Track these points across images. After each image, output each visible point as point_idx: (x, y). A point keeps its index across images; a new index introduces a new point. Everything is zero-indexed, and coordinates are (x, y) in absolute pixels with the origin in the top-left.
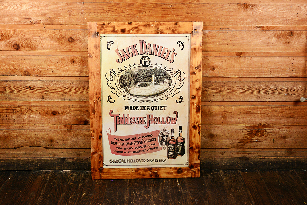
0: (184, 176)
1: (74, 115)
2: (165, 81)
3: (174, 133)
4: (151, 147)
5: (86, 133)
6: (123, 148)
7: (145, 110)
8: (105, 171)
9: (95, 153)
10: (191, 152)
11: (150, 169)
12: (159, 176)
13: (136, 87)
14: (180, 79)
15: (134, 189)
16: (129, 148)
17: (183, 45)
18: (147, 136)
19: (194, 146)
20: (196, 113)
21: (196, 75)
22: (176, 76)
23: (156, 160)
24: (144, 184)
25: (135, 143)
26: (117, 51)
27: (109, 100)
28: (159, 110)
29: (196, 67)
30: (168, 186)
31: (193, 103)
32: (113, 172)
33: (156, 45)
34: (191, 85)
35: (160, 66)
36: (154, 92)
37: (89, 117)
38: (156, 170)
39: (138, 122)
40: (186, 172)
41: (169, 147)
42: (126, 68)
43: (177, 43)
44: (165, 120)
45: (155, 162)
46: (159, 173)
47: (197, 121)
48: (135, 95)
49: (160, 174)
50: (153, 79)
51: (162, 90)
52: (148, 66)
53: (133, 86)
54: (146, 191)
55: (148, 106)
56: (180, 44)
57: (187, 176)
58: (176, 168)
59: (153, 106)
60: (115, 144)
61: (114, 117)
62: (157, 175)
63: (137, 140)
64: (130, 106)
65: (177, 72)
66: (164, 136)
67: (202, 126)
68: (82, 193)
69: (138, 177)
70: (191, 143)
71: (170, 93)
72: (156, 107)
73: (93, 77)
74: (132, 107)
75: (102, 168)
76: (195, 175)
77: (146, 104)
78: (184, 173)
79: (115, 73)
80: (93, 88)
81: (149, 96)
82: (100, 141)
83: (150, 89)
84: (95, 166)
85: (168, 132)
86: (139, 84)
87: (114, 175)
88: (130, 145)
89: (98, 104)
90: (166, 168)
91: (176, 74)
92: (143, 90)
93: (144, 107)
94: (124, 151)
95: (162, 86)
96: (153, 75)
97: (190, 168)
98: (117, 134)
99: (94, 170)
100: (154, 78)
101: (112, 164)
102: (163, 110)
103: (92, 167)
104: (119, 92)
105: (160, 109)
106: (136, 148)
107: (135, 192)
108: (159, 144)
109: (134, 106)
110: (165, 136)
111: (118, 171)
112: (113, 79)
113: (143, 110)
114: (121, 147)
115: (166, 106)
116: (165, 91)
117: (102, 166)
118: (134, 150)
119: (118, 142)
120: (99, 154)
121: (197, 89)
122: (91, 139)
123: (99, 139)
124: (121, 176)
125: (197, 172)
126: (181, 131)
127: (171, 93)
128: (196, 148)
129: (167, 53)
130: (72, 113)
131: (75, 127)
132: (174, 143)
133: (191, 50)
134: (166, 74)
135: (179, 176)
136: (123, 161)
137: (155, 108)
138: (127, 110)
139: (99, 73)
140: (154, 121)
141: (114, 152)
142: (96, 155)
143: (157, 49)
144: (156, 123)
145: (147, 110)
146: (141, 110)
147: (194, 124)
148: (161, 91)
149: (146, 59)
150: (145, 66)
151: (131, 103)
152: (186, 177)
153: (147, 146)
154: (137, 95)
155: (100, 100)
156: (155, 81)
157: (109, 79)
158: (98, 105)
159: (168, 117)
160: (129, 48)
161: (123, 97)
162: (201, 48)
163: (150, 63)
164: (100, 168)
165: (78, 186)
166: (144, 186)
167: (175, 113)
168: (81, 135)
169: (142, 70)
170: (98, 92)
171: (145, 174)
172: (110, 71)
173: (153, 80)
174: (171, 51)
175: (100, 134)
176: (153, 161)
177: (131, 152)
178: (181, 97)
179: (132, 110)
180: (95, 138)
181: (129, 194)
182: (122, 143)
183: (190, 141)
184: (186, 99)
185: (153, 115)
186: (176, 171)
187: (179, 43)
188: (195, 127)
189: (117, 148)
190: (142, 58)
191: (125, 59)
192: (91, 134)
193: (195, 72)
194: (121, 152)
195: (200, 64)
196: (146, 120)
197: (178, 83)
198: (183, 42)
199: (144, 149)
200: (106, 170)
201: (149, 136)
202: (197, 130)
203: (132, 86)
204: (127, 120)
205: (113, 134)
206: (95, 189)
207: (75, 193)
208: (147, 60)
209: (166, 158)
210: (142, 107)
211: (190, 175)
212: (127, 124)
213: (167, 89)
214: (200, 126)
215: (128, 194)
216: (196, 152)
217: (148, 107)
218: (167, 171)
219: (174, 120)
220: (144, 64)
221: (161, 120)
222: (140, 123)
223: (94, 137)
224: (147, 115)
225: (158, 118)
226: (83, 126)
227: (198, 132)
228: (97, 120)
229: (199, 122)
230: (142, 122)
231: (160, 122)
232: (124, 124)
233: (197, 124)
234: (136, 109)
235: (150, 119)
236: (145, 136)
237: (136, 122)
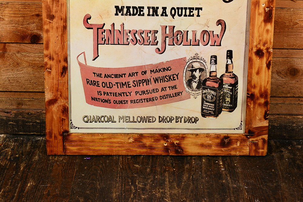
0: (233, 153)
1: (11, 22)
3: (216, 64)
4: (169, 91)
5: (35, 61)
6: (111, 93)
7: (157, 15)
8: (74, 139)
9: (52, 102)
10: (250, 103)
11: (165, 137)
12: (182, 150)
15: (133, 177)
16: (123, 93)
18: (160, 70)
19: (256, 91)
20: (263, 24)
23: (178, 119)
24: (152, 167)
25: (136, 83)
28: (185, 15)
30: (201, 172)
31: (257, 4)
32: (89, 141)
37: (41, 28)
38: (177, 139)
39: (142, 40)
40: (238, 144)
41: (205, 93)
44: (198, 37)
45: (176, 122)
46: (182, 146)
47: (264, 40)
49: (186, 147)
54: (156, 181)
55: (163, 8)
57: (240, 151)
58: (217, 136)
59: (173, 8)
60: (95, 84)
61: (92, 28)
62: (178, 148)
63: (140, 77)
64: (127, 7)
66: (195, 70)
67: (275, 50)
68: (26, 183)
69: (140, 152)
70: (250, 85)
72: (180, 10)
74: (131, 10)
75: (67, 131)
76: (256, 151)
77: (159, 3)
78: (235, 146)
82: (64, 79)
84: (54, 128)
85: (204, 63)
87: (92, 146)
88: (125, 87)
90: (197, 135)
93: (155, 10)
94: (112, 98)
97: (246, 136)
98: (99, 64)
99: (51, 136)
101: (89, 125)
102: (195, 16)
103: (47, 131)
105: (188, 13)
106: (137, 93)
107: (133, 183)
108: (185, 86)
109: (134, 8)
110: (198, 70)
111: (101, 139)
113: (153, 15)
114: (107, 90)
115: (201, 9)
117: (67, 129)
118: (134, 97)
119: (100, 80)
120: (62, 104)
122: (46, 73)
123: (62, 73)
124: (106, 148)
125: (260, 144)
126: (232, 62)
128: (261, 96)
130: (6, 19)
131: (13, 48)
132: (216, 85)
135: (223, 151)
136: (110, 120)
138: (120, 14)
140: (175, 40)
141: (93, 100)
142: (56, 105)
144: (179, 42)
145: (162, 15)
146: (149, 15)
147: (259, 46)
151: (128, 1)
152: (238, 153)
153: (160, 90)
158: (60, 3)
159: (205, 32)
164: (63, 132)
165: (18, 167)
166: (151, 170)
167: (220, 22)
168: (25, 64)
171: (154, 146)
175: (63, 63)
176: (171, 120)
177: (127, 101)
179: (130, 15)
180: (54, 72)
181: (122, 186)
182: (108, 84)
183: (249, 82)
185: (174, 27)
186: (218, 141)
188: (259, 53)
189: (99, 92)
192: (46, 63)
194: (106, 101)
196: (159, 36)
199: (154, 95)
200: (75, 136)
201: (164, 69)
202: (265, 59)
204: (120, 37)
205: (91, 63)
206: (52, 174)
207: (12, 182)
209: (199, 115)
210: (151, 10)
211: (246, 151)
212: (119, 44)
214: (271, 50)
215: (119, 186)
216: (260, 105)
217: (164, 9)
218: (200, 141)
219: (216, 38)
221: (190, 36)
222: (146, 43)
223: (51, 69)
224: (162, 27)
225: (183, 32)
226: (30, 45)
227: (266, 63)
228: (57, 35)
229: (269, 42)
230: (151, 40)
231: (187, 41)
232: (114, 44)
233: (265, 48)
234: (138, 13)
235: (167, 34)
236: (156, 70)
237: (138, 41)
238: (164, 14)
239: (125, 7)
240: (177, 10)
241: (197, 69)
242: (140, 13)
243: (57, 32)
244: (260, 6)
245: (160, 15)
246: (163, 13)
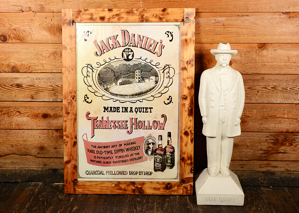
0: (173, 193)
2: (150, 78)
3: (162, 140)
4: (135, 156)
6: (101, 157)
7: (127, 112)
8: (80, 184)
9: (68, 162)
10: (182, 163)
11: (133, 183)
12: (143, 191)
13: (117, 85)
14: (169, 76)
15: (135, 205)
16: (109, 157)
17: (172, 36)
18: (129, 144)
19: (185, 156)
20: (188, 116)
21: (187, 71)
22: (163, 72)
23: (141, 173)
25: (116, 151)
26: (95, 42)
27: (85, 100)
28: (143, 112)
29: (188, 62)
30: (176, 202)
31: (184, 105)
32: (89, 186)
33: (140, 35)
34: (181, 83)
35: (145, 60)
36: (138, 91)
38: (140, 185)
39: (119, 127)
40: (176, 188)
41: (156, 158)
42: (106, 62)
43: (166, 33)
44: (151, 125)
45: (140, 175)
46: (143, 189)
47: (189, 126)
48: (116, 94)
49: (145, 189)
50: (137, 76)
51: (147, 89)
52: (131, 59)
53: (114, 84)
55: (130, 108)
56: (169, 34)
57: (177, 192)
58: (164, 183)
59: (136, 108)
60: (92, 152)
61: (91, 120)
62: (141, 190)
63: (118, 148)
64: (110, 107)
65: (165, 67)
66: (150, 144)
68: (73, 207)
69: (118, 192)
70: (182, 152)
71: (157, 92)
72: (140, 109)
73: (67, 72)
74: (113, 109)
75: (76, 180)
76: (186, 192)
77: (128, 105)
78: (174, 189)
79: (93, 68)
80: (67, 85)
81: (132, 95)
82: (75, 149)
83: (133, 87)
84: (68, 178)
85: (155, 139)
86: (120, 81)
87: (91, 189)
88: (109, 153)
89: (73, 104)
90: (152, 182)
91: (164, 70)
92: (125, 89)
93: (126, 109)
94: (102, 160)
95: (147, 84)
96: (137, 71)
97: (181, 183)
98: (95, 140)
99: (67, 183)
100: (137, 74)
101: (89, 176)
102: (149, 112)
103: (65, 179)
104: (97, 90)
105: (145, 111)
106: (116, 157)
107: (135, 208)
108: (144, 153)
109: (114, 108)
110: (151, 144)
111: (95, 184)
112: (91, 75)
113: (125, 112)
114: (99, 155)
115: (152, 108)
116: (151, 90)
117: (76, 178)
118: (115, 159)
119: (96, 150)
120: (74, 163)
121: (188, 88)
122: (64, 145)
123: (74, 146)
124: (99, 190)
125: (189, 188)
126: (171, 139)
127: (159, 93)
128: (188, 159)
129: (153, 44)
132: (162, 153)
133: (182, 41)
134: (152, 70)
135: (167, 192)
136: (101, 173)
137: (139, 110)
138: (106, 111)
139: (74, 68)
140: (138, 126)
141: (91, 161)
142: (70, 164)
143: (142, 41)
144: (140, 128)
145: (130, 112)
146: (123, 112)
147: (186, 129)
148: (146, 89)
149: (129, 52)
150: (128, 60)
151: (111, 104)
152: (176, 194)
153: (130, 155)
154: (118, 95)
155: (75, 99)
156: (139, 78)
157: (86, 75)
158: (73, 105)
159: (155, 121)
160: (109, 39)
161: (102, 96)
162: (194, 38)
163: (133, 56)
164: (74, 180)
165: (69, 200)
167: (163, 116)
169: (124, 65)
170: (73, 90)
171: (127, 189)
172: (87, 65)
173: (137, 77)
174: (158, 43)
175: (74, 140)
176: (136, 173)
177: (111, 162)
178: (170, 98)
179: (112, 112)
180: (69, 144)
182: (100, 152)
183: (181, 151)
184: (176, 100)
185: (137, 118)
186: (164, 186)
187: (167, 33)
188: (186, 134)
189: (95, 157)
190: (124, 51)
191: (105, 51)
192: (65, 139)
193: (186, 67)
194: (99, 162)
195: (192, 57)
196: (129, 124)
197: (166, 80)
198: (172, 32)
199: (126, 158)
200: (81, 183)
201: (132, 143)
202: (189, 137)
203: (112, 84)
204: (107, 124)
205: (90, 140)
207: (65, 207)
208: (130, 53)
209: (153, 171)
210: (124, 109)
211: (181, 192)
212: (106, 129)
213: (153, 88)
214: (193, 132)
216: (188, 164)
217: (131, 108)
218: (153, 186)
219: (161, 125)
220: (126, 58)
221: (146, 124)
222: (121, 128)
223: (67, 143)
224: (130, 118)
225: (142, 122)
227: (190, 139)
228: (71, 124)
229: (191, 127)
230: (124, 126)
231: (145, 127)
232: (103, 129)
233: (190, 130)
234: (117, 111)
235: (133, 123)
236: (127, 143)
237: (117, 127)
238: (131, 111)
239: (109, 107)
240: (138, 109)
241: (151, 143)
242: (118, 110)
243: (71, 122)
244: (186, 106)
245: (129, 112)
246: (131, 110)
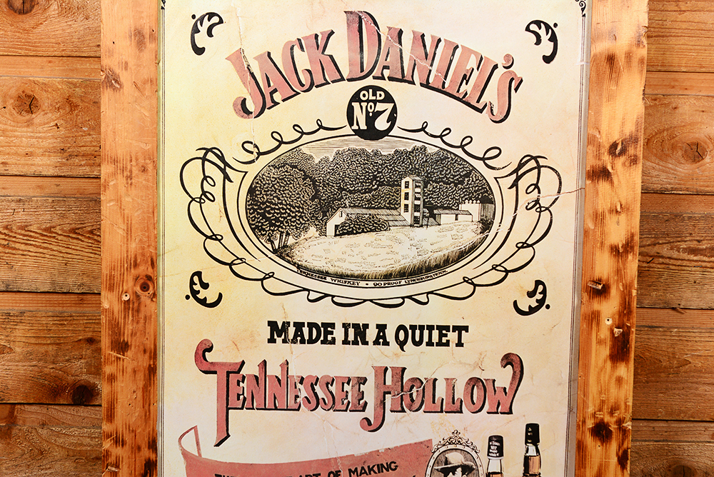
1: (27, 357)
2: (462, 207)
3: (501, 454)
5: (81, 445)
7: (366, 343)
13: (323, 233)
14: (537, 202)
17: (553, 39)
18: (371, 469)
20: (609, 364)
21: (612, 182)
22: (515, 184)
26: (238, 58)
27: (194, 293)
28: (430, 344)
29: (614, 146)
31: (594, 318)
33: (423, 36)
34: (586, 233)
35: (441, 137)
36: (407, 257)
37: (97, 371)
39: (329, 400)
42: (281, 142)
43: (528, 29)
44: (460, 393)
47: (612, 401)
48: (320, 272)
50: (406, 198)
51: (446, 252)
52: (386, 133)
53: (313, 231)
55: (378, 326)
56: (542, 32)
59: (401, 327)
61: (215, 372)
64: (295, 324)
65: (521, 165)
66: (453, 470)
67: (637, 423)
71: (488, 266)
72: (418, 332)
73: (121, 180)
74: (306, 330)
77: (369, 315)
79: (226, 164)
80: (121, 232)
81: (388, 276)
83: (389, 243)
85: (473, 453)
86: (337, 219)
89: (142, 308)
91: (518, 178)
92: (356, 250)
93: (361, 331)
95: (449, 234)
96: (407, 179)
98: (228, 454)
100: (410, 191)
102: (452, 344)
104: (241, 253)
105: (435, 339)
109: (311, 325)
110: (459, 470)
112: (217, 191)
113: (355, 343)
115: (466, 329)
116: (462, 255)
121: (615, 250)
122: (106, 475)
126: (538, 451)
127: (493, 268)
129: (476, 73)
130: (18, 350)
131: (31, 416)
133: (594, 61)
134: (467, 175)
137: (411, 335)
138: (279, 340)
139: (150, 164)
140: (407, 400)
143: (430, 57)
144: (416, 405)
145: (376, 343)
146: (346, 342)
147: (599, 415)
148: (441, 254)
149: (375, 102)
150: (371, 133)
151: (298, 310)
154: (327, 274)
155: (151, 291)
156: (416, 208)
157: (196, 193)
158: (142, 315)
159: (474, 382)
160: (297, 49)
161: (262, 280)
162: (643, 52)
163: (392, 119)
167: (509, 360)
168: (57, 453)
169: (354, 153)
170: (143, 255)
172: (201, 154)
173: (409, 202)
174: (496, 67)
175: (146, 453)
178: (540, 288)
179: (303, 342)
180: (124, 472)
184: (563, 296)
185: (404, 369)
187: (533, 27)
188: (601, 432)
190: (356, 98)
191: (277, 97)
192: (107, 451)
193: (609, 168)
195: (633, 129)
196: (370, 391)
197: (526, 219)
198: (556, 25)
201: (381, 467)
202: (614, 446)
203: (306, 229)
204: (280, 392)
205: (211, 453)
208: (380, 107)
210: (351, 331)
212: (276, 409)
213: (473, 248)
214: (628, 425)
217: (382, 328)
219: (500, 395)
220: (363, 127)
221: (441, 391)
222: (339, 406)
223: (117, 467)
224: (376, 369)
225: (424, 382)
226: (70, 409)
227: (617, 455)
228: (135, 388)
229: (623, 407)
230: (350, 399)
231: (434, 402)
232: (265, 409)
233: (615, 419)
234: (322, 338)
235: (388, 387)
236: (363, 468)
237: (321, 401)
238: (381, 340)
239: (292, 324)
240: (410, 332)
241: (458, 467)
242: (326, 337)
243: (135, 380)
244: (602, 323)
245: (371, 343)
246: (378, 337)
